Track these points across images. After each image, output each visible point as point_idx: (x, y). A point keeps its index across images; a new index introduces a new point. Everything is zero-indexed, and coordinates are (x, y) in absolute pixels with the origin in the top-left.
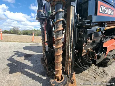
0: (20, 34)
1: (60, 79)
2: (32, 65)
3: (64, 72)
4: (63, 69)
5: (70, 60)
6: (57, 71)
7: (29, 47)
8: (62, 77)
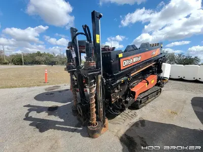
0: (6, 64)
1: (95, 124)
2: (62, 120)
3: (98, 119)
4: (97, 118)
5: (102, 109)
6: (93, 120)
7: (47, 94)
8: (96, 123)
